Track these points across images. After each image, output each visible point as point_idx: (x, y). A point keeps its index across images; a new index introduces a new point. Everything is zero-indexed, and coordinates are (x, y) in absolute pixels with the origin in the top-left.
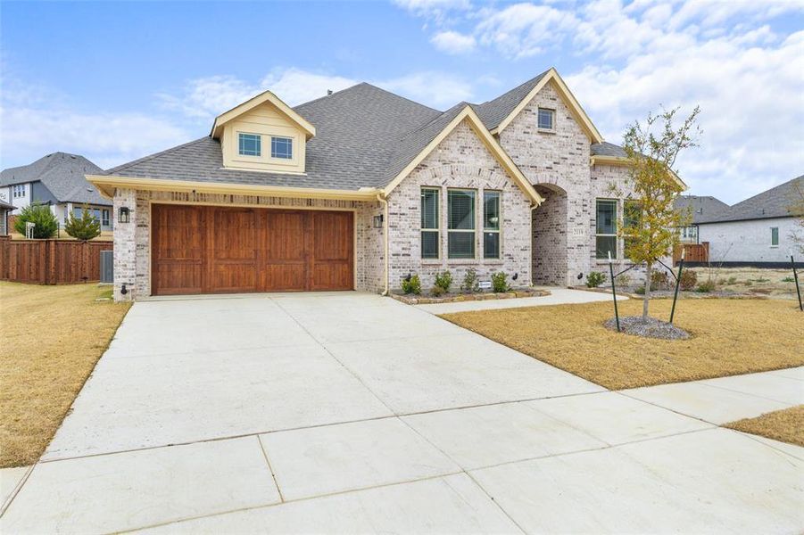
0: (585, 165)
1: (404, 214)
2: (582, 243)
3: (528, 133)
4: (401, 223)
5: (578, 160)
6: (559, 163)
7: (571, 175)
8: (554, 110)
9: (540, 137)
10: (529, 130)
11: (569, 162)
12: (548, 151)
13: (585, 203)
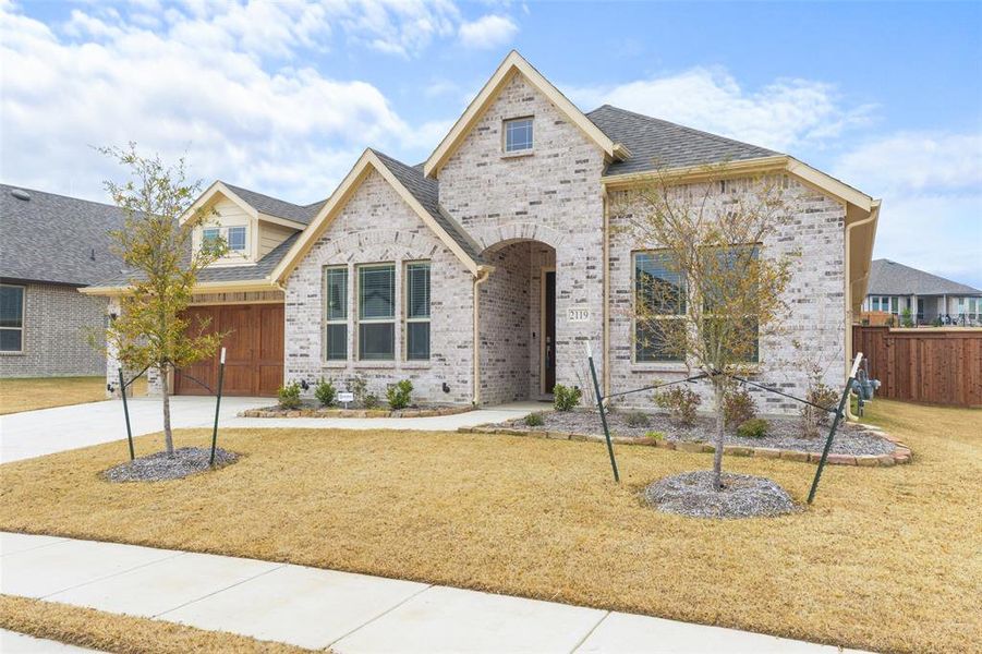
0: (592, 197)
1: (302, 304)
2: (584, 334)
3: (484, 164)
4: (300, 315)
5: (578, 190)
6: (540, 203)
7: (563, 219)
8: (533, 116)
9: (505, 166)
10: (486, 160)
11: (559, 196)
12: (518, 187)
13: (591, 263)
